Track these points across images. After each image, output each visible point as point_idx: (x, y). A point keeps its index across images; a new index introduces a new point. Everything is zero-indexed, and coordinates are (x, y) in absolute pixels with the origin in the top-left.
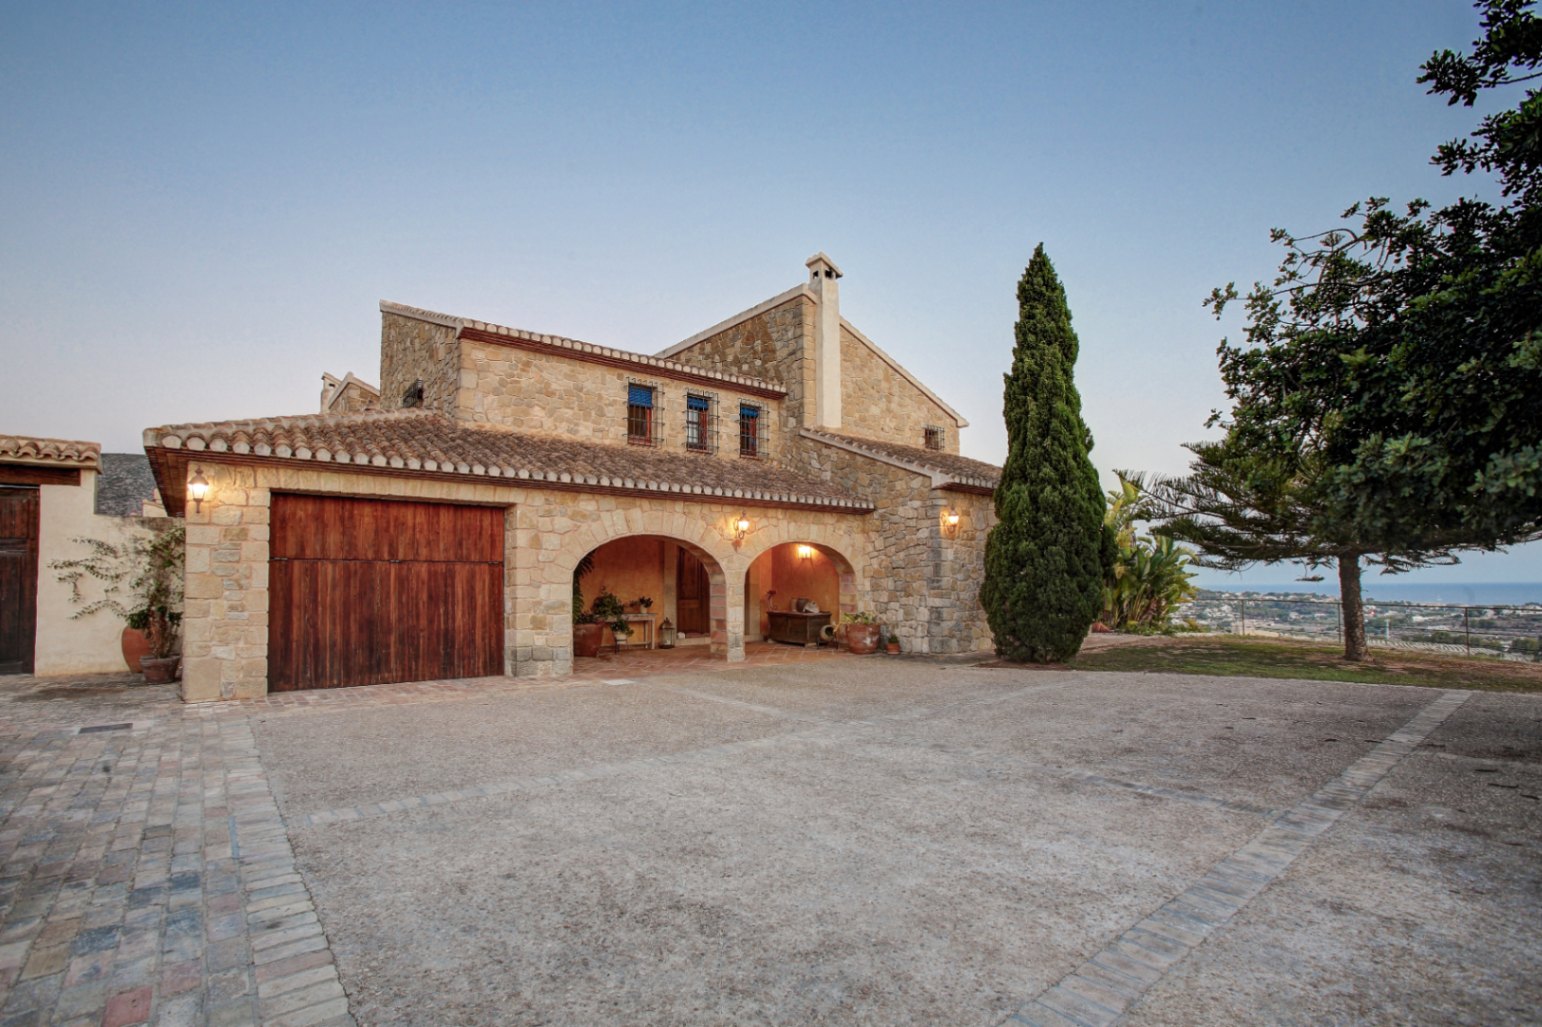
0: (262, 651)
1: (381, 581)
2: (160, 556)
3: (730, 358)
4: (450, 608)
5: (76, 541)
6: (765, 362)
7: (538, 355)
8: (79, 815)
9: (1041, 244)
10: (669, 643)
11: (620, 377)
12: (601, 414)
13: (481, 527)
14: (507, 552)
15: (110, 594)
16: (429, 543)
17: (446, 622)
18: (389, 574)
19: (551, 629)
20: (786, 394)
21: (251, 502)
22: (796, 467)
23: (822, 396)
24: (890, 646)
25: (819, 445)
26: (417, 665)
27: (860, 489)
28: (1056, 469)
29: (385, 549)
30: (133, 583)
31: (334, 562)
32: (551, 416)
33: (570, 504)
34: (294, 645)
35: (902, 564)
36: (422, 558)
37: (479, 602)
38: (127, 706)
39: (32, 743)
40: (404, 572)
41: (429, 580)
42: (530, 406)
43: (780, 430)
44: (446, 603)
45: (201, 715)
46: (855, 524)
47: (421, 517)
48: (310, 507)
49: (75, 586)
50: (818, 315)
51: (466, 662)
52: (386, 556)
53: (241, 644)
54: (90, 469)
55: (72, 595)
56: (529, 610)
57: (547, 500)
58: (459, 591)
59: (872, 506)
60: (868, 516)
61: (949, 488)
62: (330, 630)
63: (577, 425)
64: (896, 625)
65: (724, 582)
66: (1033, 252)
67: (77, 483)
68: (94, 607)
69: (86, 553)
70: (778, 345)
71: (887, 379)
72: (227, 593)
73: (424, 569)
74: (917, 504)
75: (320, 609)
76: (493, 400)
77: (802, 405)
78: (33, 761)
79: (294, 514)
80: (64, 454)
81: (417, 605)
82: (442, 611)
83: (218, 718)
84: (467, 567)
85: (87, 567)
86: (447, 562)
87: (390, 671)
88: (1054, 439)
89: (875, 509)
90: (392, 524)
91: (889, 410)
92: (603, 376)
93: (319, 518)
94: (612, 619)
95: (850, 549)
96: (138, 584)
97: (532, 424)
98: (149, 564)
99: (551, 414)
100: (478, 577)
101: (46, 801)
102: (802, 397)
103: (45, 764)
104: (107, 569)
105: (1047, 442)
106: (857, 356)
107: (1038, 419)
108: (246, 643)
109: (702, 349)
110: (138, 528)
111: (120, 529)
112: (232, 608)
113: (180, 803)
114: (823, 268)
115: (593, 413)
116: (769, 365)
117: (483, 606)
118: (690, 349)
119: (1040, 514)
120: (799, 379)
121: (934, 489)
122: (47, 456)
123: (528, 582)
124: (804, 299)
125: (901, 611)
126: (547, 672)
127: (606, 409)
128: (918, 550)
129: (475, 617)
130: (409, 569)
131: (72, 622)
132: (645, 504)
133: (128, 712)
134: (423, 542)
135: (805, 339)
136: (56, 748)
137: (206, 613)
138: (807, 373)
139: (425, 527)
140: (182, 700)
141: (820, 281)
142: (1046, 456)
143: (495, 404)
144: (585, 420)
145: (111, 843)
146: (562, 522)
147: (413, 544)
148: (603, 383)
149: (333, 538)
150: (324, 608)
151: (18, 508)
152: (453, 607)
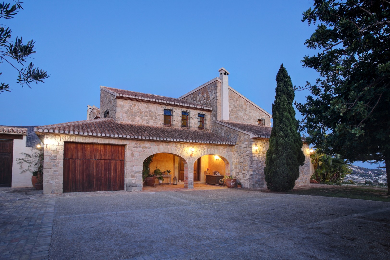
0: (61, 182)
1: (92, 165)
2: (41, 157)
3: (198, 99)
4: (110, 172)
5: (21, 154)
6: (207, 101)
7: (138, 102)
8: (15, 214)
9: (283, 64)
10: (176, 183)
11: (161, 107)
12: (156, 117)
13: (118, 150)
14: (125, 157)
15: (29, 167)
16: (104, 155)
17: (109, 176)
18: (94, 163)
19: (136, 178)
20: (212, 110)
21: (59, 145)
22: (215, 132)
23: (222, 111)
24: (238, 186)
25: (221, 125)
26: (101, 187)
27: (231, 139)
28: (284, 133)
29: (93, 156)
30: (35, 164)
31: (80, 159)
32: (141, 119)
33: (142, 144)
34: (70, 181)
35: (242, 161)
36: (103, 159)
37: (118, 170)
38: (30, 195)
39: (8, 201)
40: (98, 162)
41: (105, 164)
42: (135, 116)
43: (211, 121)
44: (109, 170)
45: (46, 197)
46: (230, 149)
47: (102, 148)
48: (74, 145)
49: (21, 165)
50: (222, 86)
51: (114, 186)
52: (93, 158)
53: (57, 180)
54: (25, 135)
55: (20, 167)
56: (130, 173)
57: (135, 143)
58: (112, 167)
59: (234, 144)
60: (233, 147)
61: (255, 139)
62: (79, 177)
63: (149, 121)
64: (241, 180)
65: (187, 166)
66: (280, 67)
67: (22, 139)
68: (25, 170)
69: (23, 157)
70: (210, 95)
71: (245, 104)
72: (53, 167)
73: (103, 161)
74: (246, 143)
75: (76, 172)
76: (125, 115)
77: (216, 114)
78: (8, 205)
79: (70, 147)
80: (19, 132)
81: (101, 172)
82: (108, 173)
83: (49, 198)
84: (115, 161)
85: (24, 160)
86: (109, 160)
87: (94, 188)
88: (284, 124)
89: (235, 145)
90: (95, 150)
91: (246, 114)
92: (157, 107)
93: (76, 148)
94: (158, 176)
95: (228, 157)
96: (36, 165)
97: (136, 121)
98: (39, 159)
99: (141, 118)
100: (117, 164)
101: (9, 212)
102: (217, 111)
103: (10, 205)
104: (29, 161)
105: (281, 125)
106: (235, 98)
107: (279, 118)
108: (58, 180)
109: (191, 96)
110: (36, 150)
111: (32, 151)
112: (54, 171)
113: (35, 213)
114: (223, 72)
115: (154, 118)
116: (208, 101)
117: (119, 172)
118: (187, 96)
119: (279, 146)
120: (216, 106)
121: (251, 139)
122: (15, 132)
123: (130, 165)
124: (217, 82)
125: (242, 175)
126: (135, 190)
127: (157, 117)
128: (247, 157)
129: (116, 175)
130: (99, 162)
131: (20, 174)
132: (164, 144)
133: (30, 196)
134: (103, 154)
135: (217, 94)
136: (13, 202)
137: (48, 172)
138: (218, 104)
139: (104, 150)
140: (43, 194)
141: (222, 76)
142: (281, 129)
143: (126, 116)
144: (151, 120)
145: (19, 219)
146: (139, 149)
147: (100, 155)
148: (157, 109)
149: (80, 154)
150: (78, 172)
151: (8, 145)
152: (111, 171)
